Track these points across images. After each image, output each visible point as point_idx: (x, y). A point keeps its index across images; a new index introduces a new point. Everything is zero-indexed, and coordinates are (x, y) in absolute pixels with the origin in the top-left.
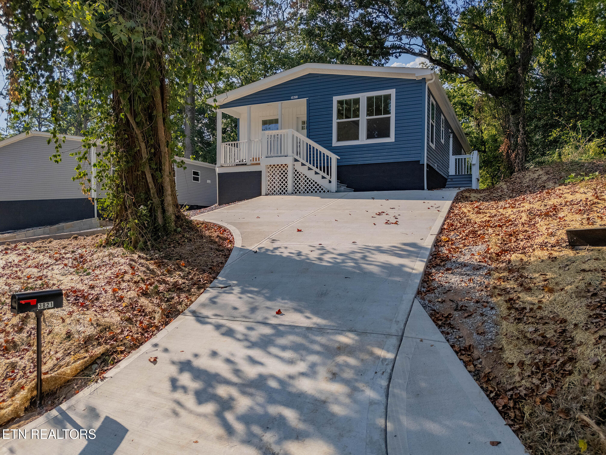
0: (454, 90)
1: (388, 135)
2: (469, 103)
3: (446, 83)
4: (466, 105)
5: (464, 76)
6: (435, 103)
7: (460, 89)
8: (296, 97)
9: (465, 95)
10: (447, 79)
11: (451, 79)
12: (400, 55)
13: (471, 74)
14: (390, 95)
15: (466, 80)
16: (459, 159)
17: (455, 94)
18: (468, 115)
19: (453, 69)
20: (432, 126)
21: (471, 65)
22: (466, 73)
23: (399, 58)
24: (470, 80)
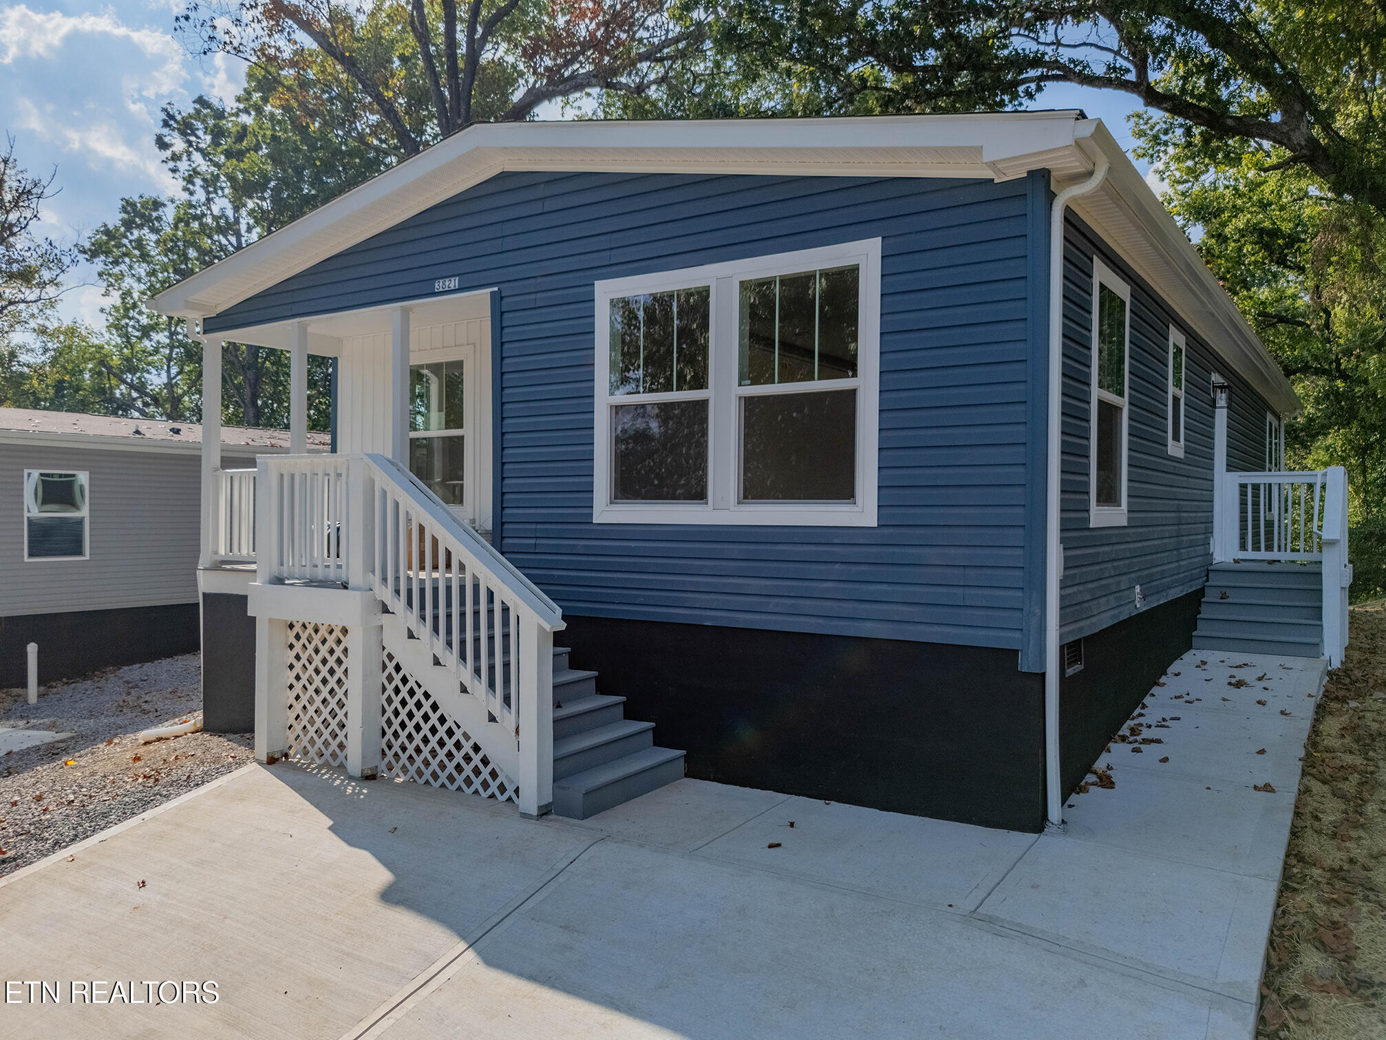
0: (1236, 189)
1: (844, 490)
2: (1286, 227)
3: (1212, 170)
4: (1275, 233)
5: (1267, 144)
6: (1122, 290)
7: (1254, 186)
8: (453, 283)
9: (1270, 204)
10: (1213, 157)
11: (1227, 156)
12: (1039, 89)
13: (1298, 138)
14: (855, 270)
15: (1273, 160)
16: (1256, 487)
17: (1239, 202)
18: (1282, 262)
19: (1229, 122)
20: (1108, 413)
21: (1298, 107)
22: (1279, 136)
23: (1037, 96)
24: (1294, 160)
